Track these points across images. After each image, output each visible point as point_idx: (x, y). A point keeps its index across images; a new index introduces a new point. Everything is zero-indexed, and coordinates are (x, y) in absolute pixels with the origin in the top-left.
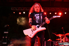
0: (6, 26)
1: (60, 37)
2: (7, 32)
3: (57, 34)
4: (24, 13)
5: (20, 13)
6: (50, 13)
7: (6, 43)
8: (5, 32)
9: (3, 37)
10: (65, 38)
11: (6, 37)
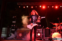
0: (14, 17)
1: (56, 25)
2: (15, 22)
3: (53, 23)
4: (27, 7)
5: (24, 7)
6: (48, 7)
7: (14, 30)
8: (13, 22)
9: (12, 26)
10: (60, 26)
11: (14, 26)
